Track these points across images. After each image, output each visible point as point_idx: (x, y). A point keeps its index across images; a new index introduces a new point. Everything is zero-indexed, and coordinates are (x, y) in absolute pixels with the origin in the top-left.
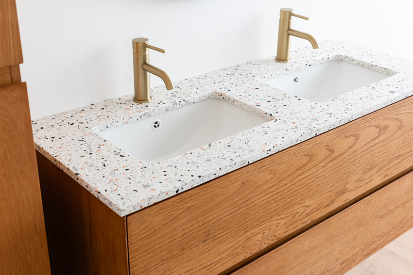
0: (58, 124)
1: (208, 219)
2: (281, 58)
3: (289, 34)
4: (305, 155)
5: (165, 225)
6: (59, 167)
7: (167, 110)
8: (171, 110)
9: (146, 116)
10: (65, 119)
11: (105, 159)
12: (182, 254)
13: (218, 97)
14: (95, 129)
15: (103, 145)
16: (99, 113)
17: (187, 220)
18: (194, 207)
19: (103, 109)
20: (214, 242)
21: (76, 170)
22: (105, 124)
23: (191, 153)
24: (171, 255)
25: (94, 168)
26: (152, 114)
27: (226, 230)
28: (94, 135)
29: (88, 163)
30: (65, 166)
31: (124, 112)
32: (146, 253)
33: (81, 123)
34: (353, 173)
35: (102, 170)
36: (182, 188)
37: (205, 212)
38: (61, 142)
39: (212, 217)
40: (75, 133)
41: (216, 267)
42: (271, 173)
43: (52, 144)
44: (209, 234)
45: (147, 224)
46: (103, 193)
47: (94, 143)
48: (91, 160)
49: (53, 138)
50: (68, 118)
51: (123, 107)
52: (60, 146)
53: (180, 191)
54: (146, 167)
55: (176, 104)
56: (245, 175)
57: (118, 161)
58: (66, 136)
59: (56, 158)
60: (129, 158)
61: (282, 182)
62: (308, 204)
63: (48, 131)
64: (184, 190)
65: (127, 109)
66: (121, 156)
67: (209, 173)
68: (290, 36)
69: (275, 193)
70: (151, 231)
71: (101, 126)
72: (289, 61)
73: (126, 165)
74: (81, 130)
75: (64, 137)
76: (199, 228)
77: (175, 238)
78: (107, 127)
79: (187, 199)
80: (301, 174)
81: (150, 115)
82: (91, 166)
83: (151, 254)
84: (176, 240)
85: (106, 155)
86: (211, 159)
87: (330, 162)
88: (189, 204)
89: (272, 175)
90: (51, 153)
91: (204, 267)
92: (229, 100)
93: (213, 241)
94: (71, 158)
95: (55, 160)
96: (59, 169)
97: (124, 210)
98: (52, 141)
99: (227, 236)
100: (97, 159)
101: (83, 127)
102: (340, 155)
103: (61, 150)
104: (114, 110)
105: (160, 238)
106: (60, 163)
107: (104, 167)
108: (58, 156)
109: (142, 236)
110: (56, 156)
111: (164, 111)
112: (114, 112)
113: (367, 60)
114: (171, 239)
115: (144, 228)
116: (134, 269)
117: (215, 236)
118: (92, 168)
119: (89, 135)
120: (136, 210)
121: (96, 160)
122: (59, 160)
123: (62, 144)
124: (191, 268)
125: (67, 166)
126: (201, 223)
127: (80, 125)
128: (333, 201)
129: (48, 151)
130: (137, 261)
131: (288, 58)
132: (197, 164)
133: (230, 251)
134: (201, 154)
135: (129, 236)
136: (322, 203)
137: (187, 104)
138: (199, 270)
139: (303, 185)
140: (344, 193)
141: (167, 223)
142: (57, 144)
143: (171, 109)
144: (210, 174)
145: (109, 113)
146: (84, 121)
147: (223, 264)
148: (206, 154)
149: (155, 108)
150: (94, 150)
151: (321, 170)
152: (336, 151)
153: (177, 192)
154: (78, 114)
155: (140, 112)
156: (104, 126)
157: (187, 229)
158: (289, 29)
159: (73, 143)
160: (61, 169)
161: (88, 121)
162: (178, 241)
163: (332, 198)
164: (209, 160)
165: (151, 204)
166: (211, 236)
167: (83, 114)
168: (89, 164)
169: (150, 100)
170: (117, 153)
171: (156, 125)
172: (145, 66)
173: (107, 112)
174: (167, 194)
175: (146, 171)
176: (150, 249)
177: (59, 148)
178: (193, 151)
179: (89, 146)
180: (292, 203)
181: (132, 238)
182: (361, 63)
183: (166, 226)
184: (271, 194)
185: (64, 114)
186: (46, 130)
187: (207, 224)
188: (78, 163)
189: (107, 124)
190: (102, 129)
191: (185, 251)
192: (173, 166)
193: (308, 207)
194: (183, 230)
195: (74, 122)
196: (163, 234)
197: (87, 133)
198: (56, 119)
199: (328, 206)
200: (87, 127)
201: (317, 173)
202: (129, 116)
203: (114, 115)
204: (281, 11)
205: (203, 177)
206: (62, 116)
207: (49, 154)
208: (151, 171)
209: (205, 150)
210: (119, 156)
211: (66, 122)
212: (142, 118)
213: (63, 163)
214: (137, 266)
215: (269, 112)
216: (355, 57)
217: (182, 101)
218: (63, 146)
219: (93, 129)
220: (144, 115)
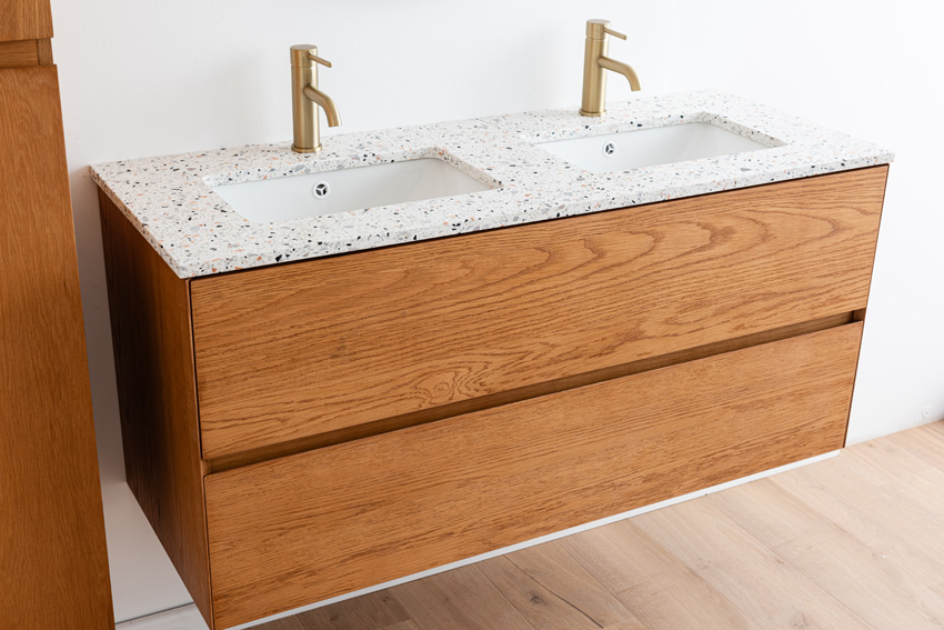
0: (155, 167)
1: (340, 320)
2: (589, 109)
3: (600, 67)
4: (537, 249)
5: (257, 310)
7: (340, 167)
8: (349, 168)
9: (302, 171)
10: (170, 163)
11: (196, 212)
12: (292, 369)
13: (438, 156)
14: (208, 179)
15: (205, 197)
16: (227, 160)
17: (299, 312)
18: (311, 292)
19: (236, 155)
20: (354, 363)
21: (147, 220)
22: (226, 174)
23: (330, 217)
24: (272, 365)
25: (173, 220)
26: (313, 170)
27: (377, 348)
28: (200, 185)
29: (167, 215)
31: (267, 161)
32: (225, 349)
33: (191, 169)
34: (654, 305)
35: (183, 223)
36: (288, 256)
37: (334, 307)
38: (146, 189)
39: (346, 318)
40: (174, 180)
41: (359, 409)
42: (465, 266)
43: (131, 190)
44: (345, 347)
45: (225, 301)
46: (167, 248)
47: (193, 194)
48: (176, 211)
49: (138, 183)
50: (175, 162)
51: (269, 156)
52: (141, 193)
53: (284, 259)
54: (248, 226)
55: (358, 158)
56: (411, 260)
57: (213, 216)
58: (158, 182)
59: (127, 205)
60: (230, 214)
61: (490, 287)
62: (552, 340)
63: (136, 175)
64: (290, 259)
65: (274, 158)
66: (222, 211)
68: (604, 70)
69: (476, 304)
70: (234, 315)
71: (219, 176)
72: (603, 114)
73: (222, 222)
74: (185, 177)
75: (154, 183)
76: (323, 332)
77: (278, 336)
78: (230, 179)
79: (298, 275)
80: (532, 282)
81: (308, 171)
82: (170, 218)
83: (233, 354)
84: (280, 342)
85: (200, 209)
87: (596, 272)
88: (302, 286)
89: (468, 271)
91: (336, 404)
92: (452, 160)
93: (351, 361)
94: (148, 207)
97: (184, 269)
98: (134, 186)
99: (379, 358)
100: (184, 211)
101: (190, 174)
102: (620, 264)
103: (140, 197)
104: (253, 158)
105: (249, 330)
106: (129, 212)
107: (188, 221)
108: (131, 203)
109: (218, 319)
111: (335, 168)
112: (249, 161)
113: (749, 124)
114: (270, 338)
115: (221, 307)
116: (204, 370)
117: (355, 353)
118: (170, 220)
119: (193, 184)
120: (204, 273)
121: (182, 213)
122: (129, 207)
123: (146, 191)
124: (309, 398)
125: (136, 215)
126: (326, 324)
127: (187, 172)
128: (611, 349)
130: (209, 359)
132: (328, 228)
133: (388, 387)
134: (343, 219)
135: (194, 313)
136: (585, 345)
137: (379, 161)
138: (326, 405)
139: (538, 304)
140: (635, 339)
141: (262, 309)
142: (138, 190)
143: (347, 165)
144: (339, 242)
145: (241, 161)
146: (197, 167)
147: (374, 408)
148: (352, 220)
149: (319, 161)
150: (187, 202)
151: (578, 284)
152: (609, 254)
153: (278, 259)
154: (194, 159)
155: (290, 164)
156: (224, 177)
157: (300, 327)
158: (601, 57)
159: (163, 191)
160: (131, 221)
161: (203, 168)
162: (284, 344)
163: (609, 342)
165: (230, 269)
166: (347, 352)
167: (201, 159)
168: (169, 216)
169: (318, 150)
170: (218, 207)
171: (321, 190)
172: (309, 92)
174: (260, 258)
175: (246, 230)
176: (231, 343)
177: (139, 195)
178: (334, 215)
179: (183, 196)
180: (516, 331)
181: (200, 317)
182: (737, 128)
183: (261, 313)
184: (467, 305)
185: (172, 157)
186: (133, 174)
187: (339, 329)
188: (153, 213)
189: (229, 174)
190: (222, 182)
191: (297, 364)
192: (289, 229)
193: (553, 346)
194: (292, 327)
195: (182, 167)
196: (255, 324)
197: (191, 182)
198: (157, 162)
199: (601, 355)
200: (196, 175)
201: (568, 287)
202: (271, 167)
203: (248, 165)
204: (588, 23)
205: (326, 244)
206: (169, 159)
208: (254, 231)
209: (354, 214)
210: (218, 211)
211: (168, 167)
212: (295, 173)
213: (133, 212)
214: (209, 366)
215: (498, 179)
216: (729, 119)
217: (369, 156)
218: (146, 193)
219: (204, 178)
220: (298, 169)
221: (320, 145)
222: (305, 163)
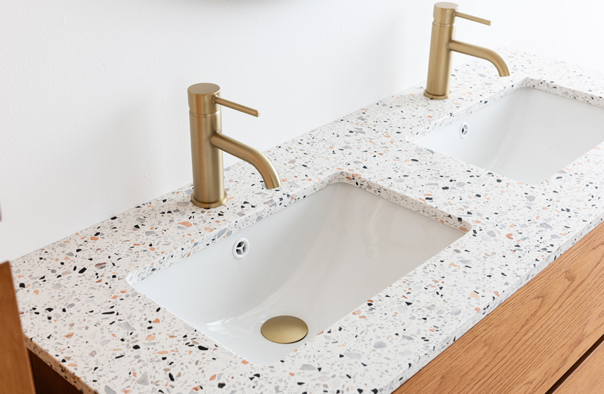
0: (53, 271)
2: (435, 91)
3: (449, 50)
4: (535, 298)
6: (73, 384)
7: (260, 218)
8: (267, 217)
9: (224, 235)
10: (67, 258)
11: (169, 359)
13: (346, 181)
14: (131, 280)
15: (157, 321)
16: (133, 237)
19: (137, 227)
22: (148, 266)
23: (340, 329)
25: (150, 386)
26: (234, 231)
28: (133, 296)
29: (135, 375)
30: (87, 387)
31: (180, 231)
33: (101, 266)
34: (595, 306)
35: (168, 390)
38: (69, 321)
40: (94, 293)
42: (486, 345)
43: (49, 328)
47: (137, 318)
48: (141, 364)
49: (50, 310)
50: (71, 254)
51: (176, 221)
52: (68, 332)
54: (258, 375)
55: (275, 204)
57: (197, 363)
58: (76, 303)
59: (64, 364)
60: (217, 354)
61: (500, 355)
62: (531, 378)
63: (36, 292)
65: (184, 223)
66: (201, 348)
67: (392, 379)
68: (452, 52)
69: (489, 376)
71: (141, 269)
72: (449, 95)
73: (217, 373)
74: (103, 283)
75: (72, 305)
78: (153, 270)
80: (527, 333)
81: (229, 233)
82: (143, 381)
85: (169, 350)
86: (384, 340)
87: (568, 298)
89: (486, 348)
90: (52, 353)
92: (369, 187)
94: (97, 362)
95: (64, 370)
96: (74, 388)
98: (50, 318)
100: (152, 361)
101: (106, 276)
102: (583, 281)
103: (72, 340)
104: (161, 228)
106: (74, 377)
107: (171, 383)
108: (69, 358)
110: (64, 361)
111: (255, 221)
112: (160, 235)
113: (581, 87)
118: (146, 387)
119: (123, 296)
121: (151, 365)
122: (71, 369)
123: (72, 325)
127: (100, 272)
128: (565, 361)
129: (44, 348)
131: (448, 92)
132: (359, 356)
134: (360, 330)
136: (550, 369)
137: (293, 201)
139: (529, 349)
140: (580, 342)
142: (60, 326)
143: (265, 215)
144: (393, 382)
145: (150, 237)
146: (106, 260)
148: (371, 329)
149: (239, 219)
150: (142, 337)
151: (555, 316)
152: (578, 277)
154: (91, 243)
155: (211, 231)
156: (147, 270)
158: (450, 41)
159: (94, 321)
160: (79, 388)
161: (114, 259)
163: (564, 356)
164: (380, 345)
167: (100, 242)
168: (139, 376)
169: (224, 202)
170: (189, 340)
171: (241, 248)
172: (216, 140)
173: (148, 233)
175: (262, 386)
177: (68, 336)
178: (342, 323)
179: (127, 325)
180: (510, 385)
182: (571, 94)
184: (484, 380)
185: (61, 245)
186: (32, 291)
188: (113, 375)
189: (152, 264)
190: (144, 275)
192: (313, 369)
193: (531, 382)
195: (86, 264)
197: (117, 292)
198: (48, 259)
199: (558, 371)
200: (114, 277)
201: (549, 322)
202: (193, 241)
203: (163, 242)
204: (435, 7)
205: (382, 390)
206: (59, 249)
207: (47, 354)
208: (273, 386)
209: (364, 317)
210: (195, 349)
211: (68, 266)
212: (217, 240)
213: (82, 379)
215: (455, 214)
216: (557, 83)
217: (285, 197)
218: (74, 330)
219: (127, 279)
220: (219, 235)
221: (225, 195)
222: (226, 226)
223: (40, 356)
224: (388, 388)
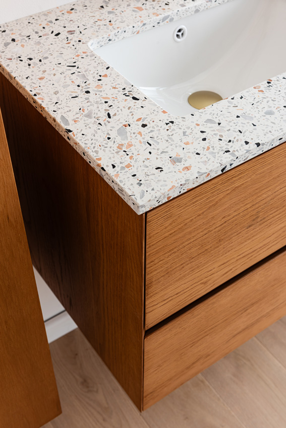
0: (37, 33)
1: (260, 198)
5: (199, 215)
6: (41, 112)
7: (197, 11)
8: (203, 10)
9: (167, 20)
10: (47, 25)
11: (110, 103)
12: (218, 247)
14: (92, 45)
15: (106, 76)
16: (97, 15)
17: (231, 205)
18: (243, 186)
19: (102, 7)
20: (263, 225)
21: (67, 122)
22: (106, 36)
23: (241, 98)
24: (204, 250)
25: (93, 120)
26: (176, 18)
27: (280, 209)
28: (91, 56)
29: (83, 111)
30: (49, 114)
31: (134, 13)
32: (169, 254)
33: (71, 32)
35: (105, 124)
36: (231, 165)
37: (257, 191)
38: (42, 68)
39: (265, 196)
40: (63, 51)
41: (257, 254)
43: (28, 72)
44: (258, 217)
45: (174, 218)
46: (109, 170)
47: (92, 72)
48: (89, 104)
49: (30, 59)
50: (51, 22)
51: (132, 6)
52: (41, 76)
53: (228, 168)
54: (172, 122)
55: (211, 1)
57: (129, 108)
58: (50, 57)
59: (35, 97)
60: (145, 104)
63: (23, 46)
64: (233, 166)
65: (138, 8)
66: (134, 98)
67: (273, 138)
70: (180, 226)
71: (100, 38)
73: (143, 117)
74: (71, 45)
75: (46, 58)
76: (245, 212)
77: (210, 229)
78: (110, 40)
79: (235, 177)
81: (172, 20)
82: (89, 116)
83: (176, 254)
84: (212, 232)
85: (110, 97)
86: (274, 110)
88: (236, 185)
90: (28, 89)
91: (244, 257)
93: (260, 225)
94: (58, 98)
95: (35, 102)
96: (41, 115)
97: (143, 206)
98: (29, 65)
99: (280, 215)
100: (97, 103)
101: (74, 40)
103: (43, 82)
104: (120, 10)
105: (190, 233)
106: (41, 107)
107: (109, 119)
108: (39, 94)
109: (167, 234)
110: (35, 95)
111: (193, 13)
112: (119, 14)
114: (205, 232)
115: (170, 224)
116: (152, 275)
117: (264, 219)
118: (90, 120)
119: (84, 55)
120: (160, 203)
121: (96, 106)
122: (40, 101)
123: (44, 71)
124: (226, 261)
125: (53, 115)
126: (248, 206)
127: (70, 37)
129: (23, 85)
130: (156, 265)
132: (252, 118)
133: (280, 232)
134: (257, 100)
135: (147, 237)
138: (237, 260)
141: (203, 213)
142: (36, 71)
143: (202, 8)
144: (274, 140)
145: (111, 16)
146: (75, 28)
147: (268, 249)
148: (265, 100)
149: (180, 9)
150: (92, 86)
153: (222, 170)
154: (66, 15)
155: (158, 15)
156: (105, 39)
157: (229, 215)
159: (60, 70)
160: (44, 116)
161: (81, 29)
162: (215, 232)
164: (270, 113)
165: (183, 192)
166: (259, 219)
167: (73, 15)
168: (86, 112)
170: (126, 92)
171: (180, 34)
173: (109, 13)
174: (209, 174)
175: (174, 130)
176: (175, 248)
177: (40, 79)
178: (244, 93)
179: (84, 76)
181: (152, 238)
183: (201, 217)
185: (45, 15)
186: (20, 45)
187: (257, 206)
188: (68, 109)
189: (109, 35)
190: (103, 44)
191: (222, 243)
192: (215, 123)
194: (224, 217)
195: (61, 30)
196: (195, 227)
197: (80, 52)
198: (34, 24)
200: (80, 41)
202: (142, 21)
203: (120, 20)
205: (263, 144)
206: (43, 18)
207: (24, 89)
208: (182, 130)
209: (262, 91)
210: (130, 98)
211: (48, 30)
212: (161, 24)
213: (46, 109)
214: (156, 270)
218: (45, 75)
219: (89, 44)
220: (164, 20)
222: (170, 13)
223: (21, 91)
224: (269, 144)
